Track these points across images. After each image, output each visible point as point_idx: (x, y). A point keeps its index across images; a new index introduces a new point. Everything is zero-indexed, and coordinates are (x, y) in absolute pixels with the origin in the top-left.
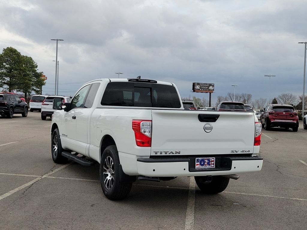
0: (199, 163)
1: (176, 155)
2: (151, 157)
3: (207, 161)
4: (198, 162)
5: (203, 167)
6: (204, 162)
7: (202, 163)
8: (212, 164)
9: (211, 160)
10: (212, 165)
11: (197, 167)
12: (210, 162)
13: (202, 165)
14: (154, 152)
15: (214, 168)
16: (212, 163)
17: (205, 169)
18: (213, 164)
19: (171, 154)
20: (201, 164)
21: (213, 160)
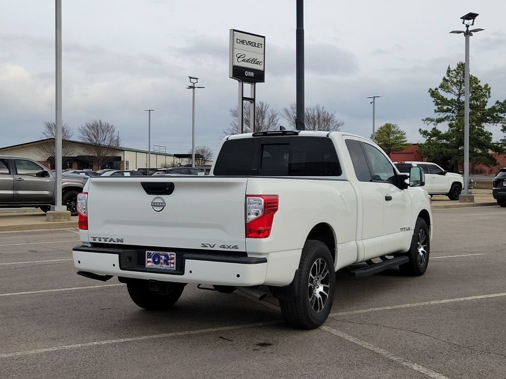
0: (151, 260)
1: (118, 243)
2: (94, 245)
3: (163, 257)
4: (150, 258)
5: (158, 266)
6: (160, 259)
7: (156, 260)
8: (171, 263)
9: (170, 257)
10: (172, 265)
11: (148, 265)
12: (168, 259)
13: (156, 263)
14: (92, 237)
15: (174, 270)
16: (172, 261)
17: (160, 269)
18: (173, 263)
19: (112, 242)
20: (154, 262)
21: (172, 256)
